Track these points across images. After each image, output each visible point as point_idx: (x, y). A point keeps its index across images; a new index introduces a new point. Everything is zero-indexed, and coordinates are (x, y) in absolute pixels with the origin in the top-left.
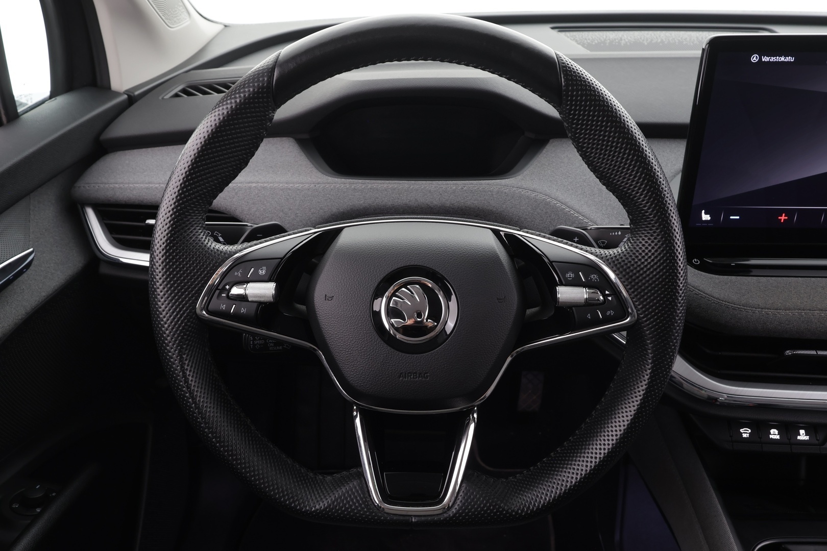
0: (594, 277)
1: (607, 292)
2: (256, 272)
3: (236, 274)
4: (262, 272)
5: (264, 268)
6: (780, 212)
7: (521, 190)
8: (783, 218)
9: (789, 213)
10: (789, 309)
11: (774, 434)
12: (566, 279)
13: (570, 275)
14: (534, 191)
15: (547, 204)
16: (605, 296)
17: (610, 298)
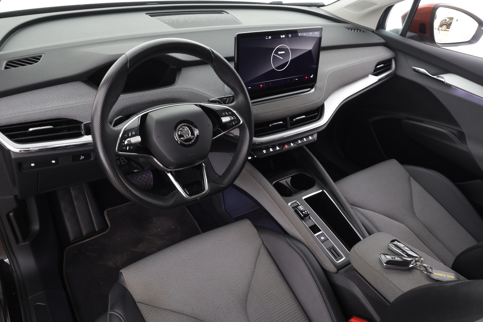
0: (230, 113)
1: (234, 117)
2: (132, 134)
3: (125, 136)
4: (134, 133)
5: (134, 132)
6: (260, 84)
7: (183, 89)
8: (261, 86)
9: (262, 84)
10: (269, 112)
11: (271, 150)
12: (223, 115)
13: (224, 114)
14: (187, 89)
15: (193, 92)
16: (234, 118)
17: (235, 118)
